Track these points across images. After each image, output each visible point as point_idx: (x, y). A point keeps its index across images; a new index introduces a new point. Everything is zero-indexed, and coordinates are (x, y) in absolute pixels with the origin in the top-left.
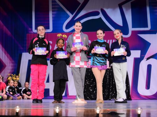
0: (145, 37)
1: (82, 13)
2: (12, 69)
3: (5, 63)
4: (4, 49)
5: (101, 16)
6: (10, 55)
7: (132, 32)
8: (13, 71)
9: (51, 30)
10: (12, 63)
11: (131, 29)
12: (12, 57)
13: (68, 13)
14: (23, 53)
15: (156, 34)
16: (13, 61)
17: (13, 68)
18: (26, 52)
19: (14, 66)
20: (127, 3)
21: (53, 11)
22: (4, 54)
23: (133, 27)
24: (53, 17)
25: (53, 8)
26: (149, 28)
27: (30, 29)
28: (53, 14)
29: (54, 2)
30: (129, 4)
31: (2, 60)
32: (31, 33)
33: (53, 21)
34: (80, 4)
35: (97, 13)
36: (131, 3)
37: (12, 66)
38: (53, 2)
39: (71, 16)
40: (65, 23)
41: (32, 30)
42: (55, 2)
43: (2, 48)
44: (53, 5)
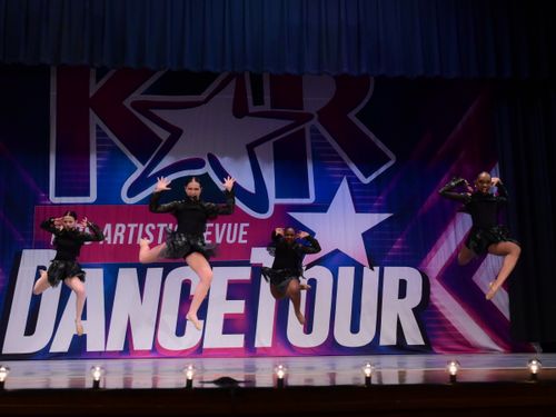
0: (303, 218)
1: (166, 162)
5: (208, 169)
7: (276, 206)
9: (93, 197)
11: (273, 200)
13: (134, 160)
14: (24, 251)
15: (325, 211)
18: (31, 248)
20: (266, 144)
21: (98, 156)
23: (277, 197)
24: (98, 170)
25: (98, 149)
26: (311, 200)
27: (43, 195)
28: (98, 162)
29: (100, 134)
30: (269, 145)
32: (45, 204)
33: (99, 177)
34: (161, 141)
35: (199, 164)
36: (274, 143)
38: (98, 134)
39: (141, 168)
40: (126, 182)
41: (48, 198)
42: (105, 134)
44: (98, 141)
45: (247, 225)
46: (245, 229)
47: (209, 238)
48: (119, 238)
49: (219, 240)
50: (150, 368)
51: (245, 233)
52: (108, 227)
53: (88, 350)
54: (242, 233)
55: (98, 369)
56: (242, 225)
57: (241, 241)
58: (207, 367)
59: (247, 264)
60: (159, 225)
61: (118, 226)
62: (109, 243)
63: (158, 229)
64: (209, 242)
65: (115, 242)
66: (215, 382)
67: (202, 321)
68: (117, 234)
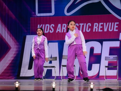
2: (17, 51)
3: (10, 45)
4: (9, 32)
6: (15, 38)
8: (17, 52)
10: (17, 45)
12: (17, 40)
14: (27, 36)
16: (18, 43)
17: (17, 49)
18: (30, 35)
19: (19, 48)
22: (9, 36)
27: (34, 13)
31: (7, 42)
32: (34, 17)
33: (55, 5)
37: (16, 48)
40: (66, 7)
41: (35, 14)
43: (8, 31)
45: (118, 23)
46: (117, 25)
47: (101, 29)
48: (64, 30)
49: (105, 30)
50: (78, 83)
51: (117, 27)
52: (59, 25)
53: (53, 75)
54: (116, 27)
55: (54, 83)
56: (116, 23)
57: (115, 30)
58: (101, 83)
59: (118, 40)
60: (80, 24)
61: (63, 25)
62: (60, 32)
63: (80, 26)
64: (102, 31)
65: (62, 32)
66: (103, 90)
67: (99, 64)
68: (63, 28)
